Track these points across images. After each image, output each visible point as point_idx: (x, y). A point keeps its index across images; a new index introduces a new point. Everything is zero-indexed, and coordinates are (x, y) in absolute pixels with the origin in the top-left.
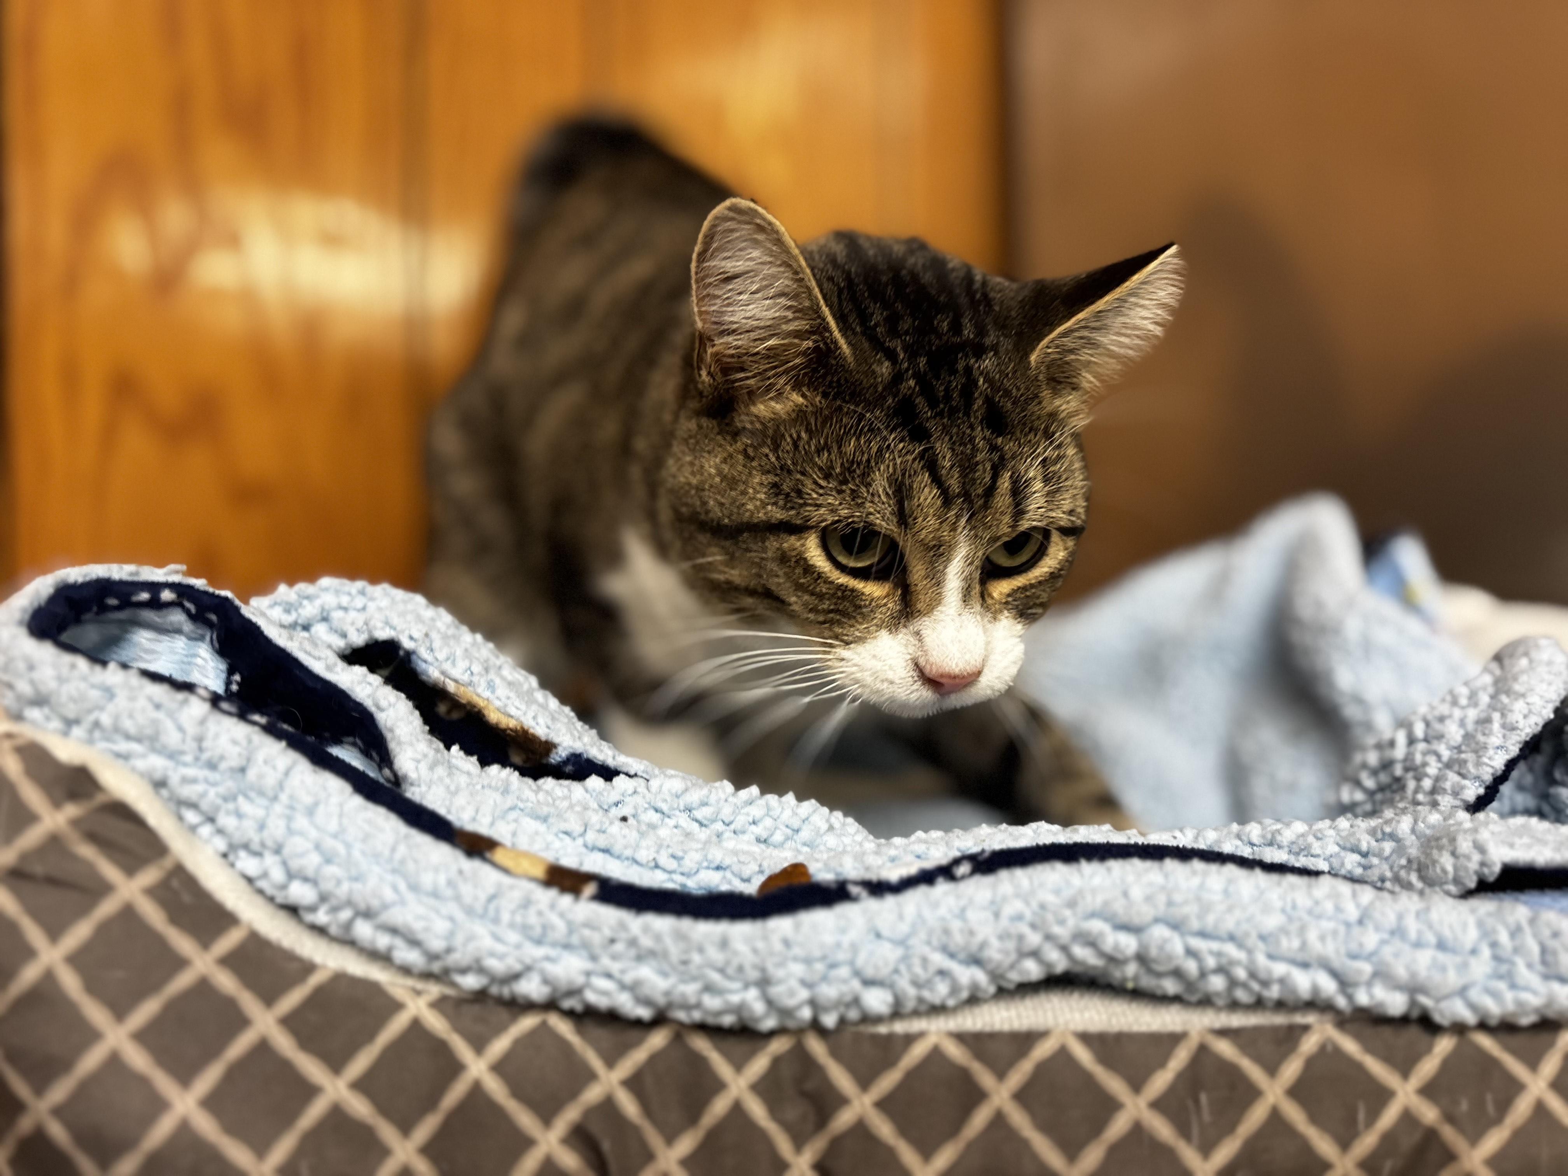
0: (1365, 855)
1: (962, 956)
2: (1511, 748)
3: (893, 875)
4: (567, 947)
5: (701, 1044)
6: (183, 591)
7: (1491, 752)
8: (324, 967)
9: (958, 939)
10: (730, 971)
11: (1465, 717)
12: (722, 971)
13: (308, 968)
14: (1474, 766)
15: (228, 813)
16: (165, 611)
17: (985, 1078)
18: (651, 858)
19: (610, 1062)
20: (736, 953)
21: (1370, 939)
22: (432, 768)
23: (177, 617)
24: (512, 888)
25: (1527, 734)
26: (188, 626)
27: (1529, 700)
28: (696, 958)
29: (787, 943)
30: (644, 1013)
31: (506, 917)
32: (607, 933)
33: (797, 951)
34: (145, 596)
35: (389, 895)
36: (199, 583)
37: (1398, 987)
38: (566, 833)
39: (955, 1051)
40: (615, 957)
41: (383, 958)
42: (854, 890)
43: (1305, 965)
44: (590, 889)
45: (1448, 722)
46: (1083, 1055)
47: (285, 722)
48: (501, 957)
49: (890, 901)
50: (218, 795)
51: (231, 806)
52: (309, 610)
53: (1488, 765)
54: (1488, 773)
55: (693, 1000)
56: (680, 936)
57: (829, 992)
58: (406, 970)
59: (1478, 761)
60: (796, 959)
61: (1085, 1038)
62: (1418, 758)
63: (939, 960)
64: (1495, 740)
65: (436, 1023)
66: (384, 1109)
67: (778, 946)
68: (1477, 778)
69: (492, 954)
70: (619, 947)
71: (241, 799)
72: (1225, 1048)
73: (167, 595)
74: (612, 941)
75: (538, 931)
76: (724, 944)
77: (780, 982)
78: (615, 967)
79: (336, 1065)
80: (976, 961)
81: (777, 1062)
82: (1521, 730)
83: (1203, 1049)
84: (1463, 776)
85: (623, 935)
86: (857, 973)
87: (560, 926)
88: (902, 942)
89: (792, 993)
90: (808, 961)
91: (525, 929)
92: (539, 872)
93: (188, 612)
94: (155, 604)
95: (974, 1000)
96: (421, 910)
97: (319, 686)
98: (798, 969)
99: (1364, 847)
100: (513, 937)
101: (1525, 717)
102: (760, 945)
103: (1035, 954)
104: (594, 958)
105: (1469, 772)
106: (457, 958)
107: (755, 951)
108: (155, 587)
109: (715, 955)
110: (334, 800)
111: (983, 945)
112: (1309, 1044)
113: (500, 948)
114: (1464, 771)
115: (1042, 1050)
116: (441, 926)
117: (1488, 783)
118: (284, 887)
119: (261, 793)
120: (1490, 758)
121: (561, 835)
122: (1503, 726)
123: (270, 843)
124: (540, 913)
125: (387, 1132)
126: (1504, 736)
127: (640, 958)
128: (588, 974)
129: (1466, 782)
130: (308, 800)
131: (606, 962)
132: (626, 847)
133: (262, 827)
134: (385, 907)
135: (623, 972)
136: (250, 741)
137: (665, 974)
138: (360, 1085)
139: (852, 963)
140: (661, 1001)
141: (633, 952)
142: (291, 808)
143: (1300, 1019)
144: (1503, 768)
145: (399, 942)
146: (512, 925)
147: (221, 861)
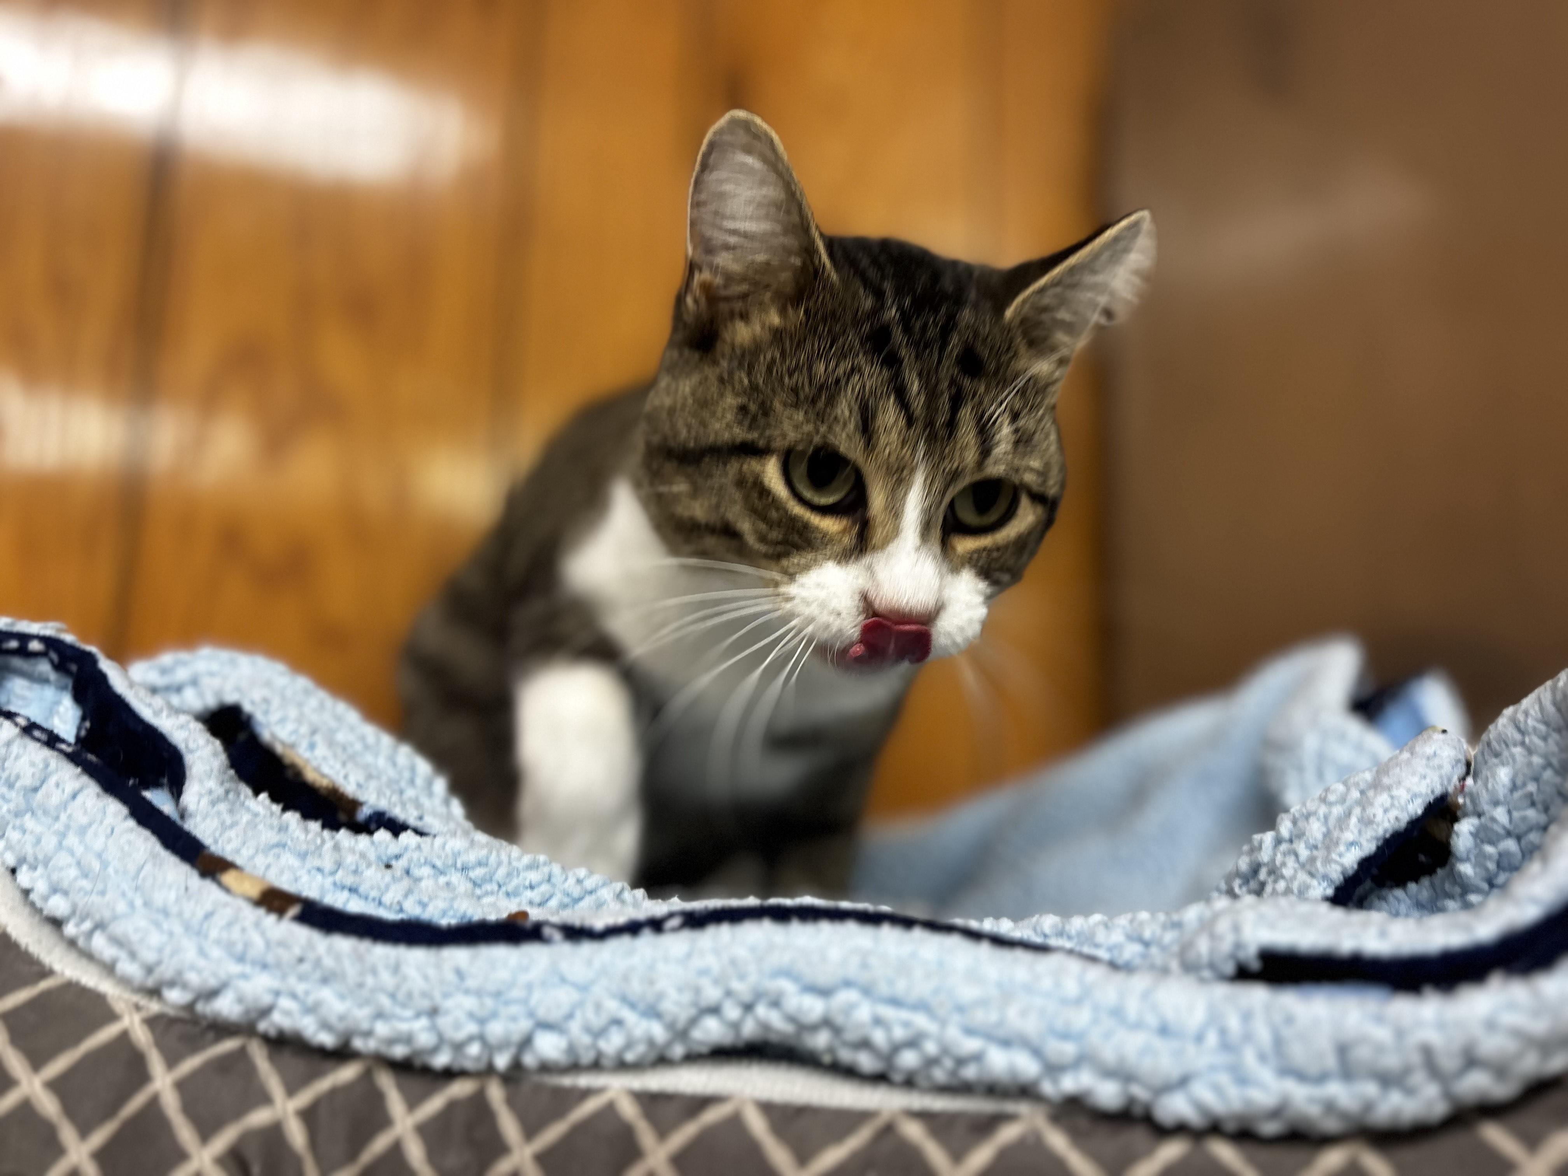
0: (1146, 944)
1: (642, 1006)
2: (1365, 843)
3: (599, 924)
4: (265, 966)
5: (386, 1082)
6: (51, 643)
7: (1342, 848)
8: (63, 974)
9: (636, 988)
10: (401, 995)
11: (1330, 812)
12: (393, 996)
13: (45, 973)
14: (1322, 863)
15: (14, 828)
16: (32, 661)
17: (646, 1135)
18: (396, 900)
19: (291, 1091)
20: (405, 978)
21: (1081, 1018)
22: (213, 803)
23: (44, 667)
24: (226, 905)
25: (1386, 831)
26: (53, 676)
27: (1395, 792)
28: (370, 981)
29: (460, 973)
30: (327, 1039)
31: (214, 934)
32: (297, 951)
33: (471, 983)
34: (14, 644)
35: (121, 907)
36: (69, 638)
37: (1108, 1073)
38: (319, 870)
39: (629, 1110)
40: (302, 978)
41: (109, 969)
42: (547, 931)
43: (1006, 1043)
44: (294, 910)
45: (1312, 819)
46: (757, 1124)
47: (92, 753)
48: (199, 971)
49: (587, 948)
50: (9, 811)
51: (18, 822)
52: (182, 675)
53: (1336, 862)
54: (1336, 871)
55: (365, 1026)
56: (359, 958)
57: (496, 1030)
58: (124, 981)
59: (1327, 857)
60: (467, 992)
61: (768, 1108)
62: (1279, 858)
63: (612, 1006)
64: (1349, 836)
65: (142, 1036)
66: (69, 1110)
67: (451, 977)
68: (1325, 877)
69: (193, 968)
70: (306, 967)
71: (28, 816)
72: (913, 1131)
73: (35, 646)
74: (301, 960)
75: (239, 947)
76: (396, 969)
77: (447, 1012)
78: (300, 988)
79: (36, 1062)
80: (653, 1012)
81: (452, 1106)
82: (1378, 825)
83: (889, 1130)
84: (1312, 875)
85: (311, 956)
86: (531, 1014)
87: (258, 942)
88: (583, 988)
89: (457, 1026)
90: (479, 993)
91: (229, 946)
92: (255, 891)
93: (52, 662)
94: (23, 652)
95: (662, 1061)
96: (143, 923)
97: (140, 728)
98: (469, 1003)
99: (1147, 934)
100: (216, 953)
101: (1386, 811)
102: (431, 972)
103: (715, 1010)
104: (284, 977)
105: (1317, 870)
106: (166, 971)
107: (426, 978)
108: (24, 638)
109: (387, 979)
110: (109, 820)
111: (660, 996)
112: (1008, 1133)
113: (201, 963)
114: (1313, 870)
115: (711, 1116)
116: (155, 939)
117: (1338, 883)
118: (46, 898)
119: (46, 812)
120: (1341, 855)
121: (314, 872)
122: (1361, 820)
123: (40, 857)
124: (244, 930)
125: (67, 1134)
126: (1360, 832)
127: (325, 980)
128: (277, 993)
129: (1315, 882)
130: (84, 820)
131: (292, 981)
132: (372, 888)
133: (38, 841)
134: (115, 918)
135: (307, 993)
136: (47, 766)
137: (342, 997)
138: (55, 1086)
139: (525, 1001)
140: (341, 1026)
141: (317, 975)
142: (68, 827)
143: (1009, 1107)
144: (1356, 866)
145: (123, 955)
146: (218, 942)
147: (8, 874)
